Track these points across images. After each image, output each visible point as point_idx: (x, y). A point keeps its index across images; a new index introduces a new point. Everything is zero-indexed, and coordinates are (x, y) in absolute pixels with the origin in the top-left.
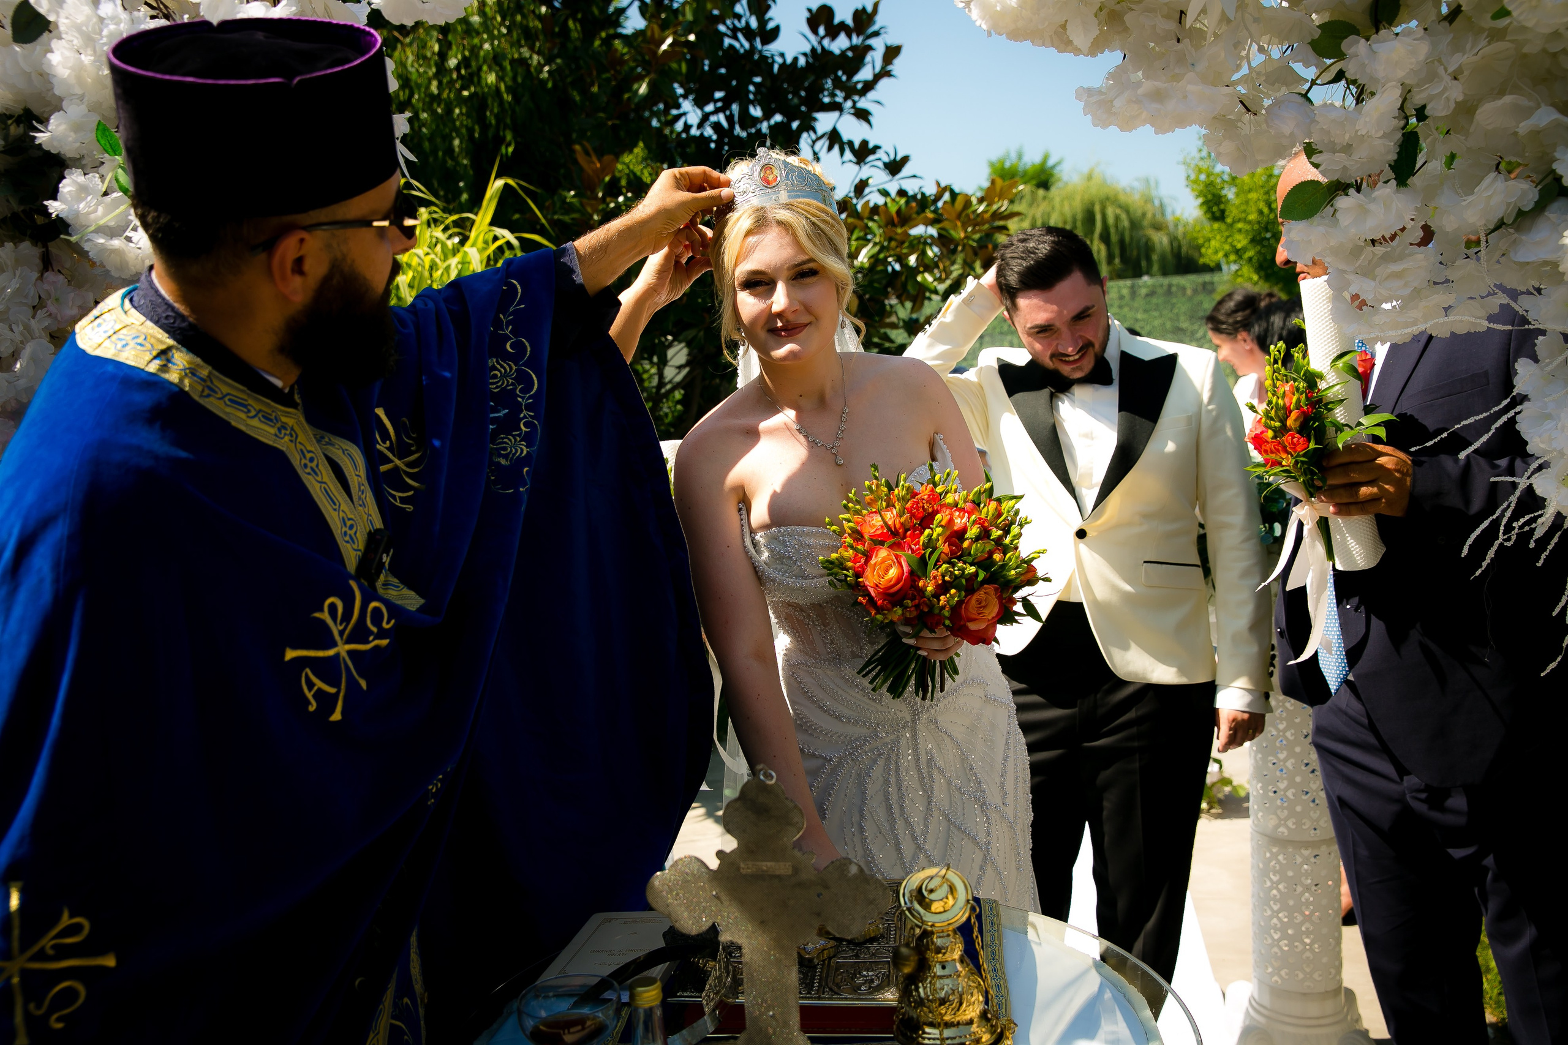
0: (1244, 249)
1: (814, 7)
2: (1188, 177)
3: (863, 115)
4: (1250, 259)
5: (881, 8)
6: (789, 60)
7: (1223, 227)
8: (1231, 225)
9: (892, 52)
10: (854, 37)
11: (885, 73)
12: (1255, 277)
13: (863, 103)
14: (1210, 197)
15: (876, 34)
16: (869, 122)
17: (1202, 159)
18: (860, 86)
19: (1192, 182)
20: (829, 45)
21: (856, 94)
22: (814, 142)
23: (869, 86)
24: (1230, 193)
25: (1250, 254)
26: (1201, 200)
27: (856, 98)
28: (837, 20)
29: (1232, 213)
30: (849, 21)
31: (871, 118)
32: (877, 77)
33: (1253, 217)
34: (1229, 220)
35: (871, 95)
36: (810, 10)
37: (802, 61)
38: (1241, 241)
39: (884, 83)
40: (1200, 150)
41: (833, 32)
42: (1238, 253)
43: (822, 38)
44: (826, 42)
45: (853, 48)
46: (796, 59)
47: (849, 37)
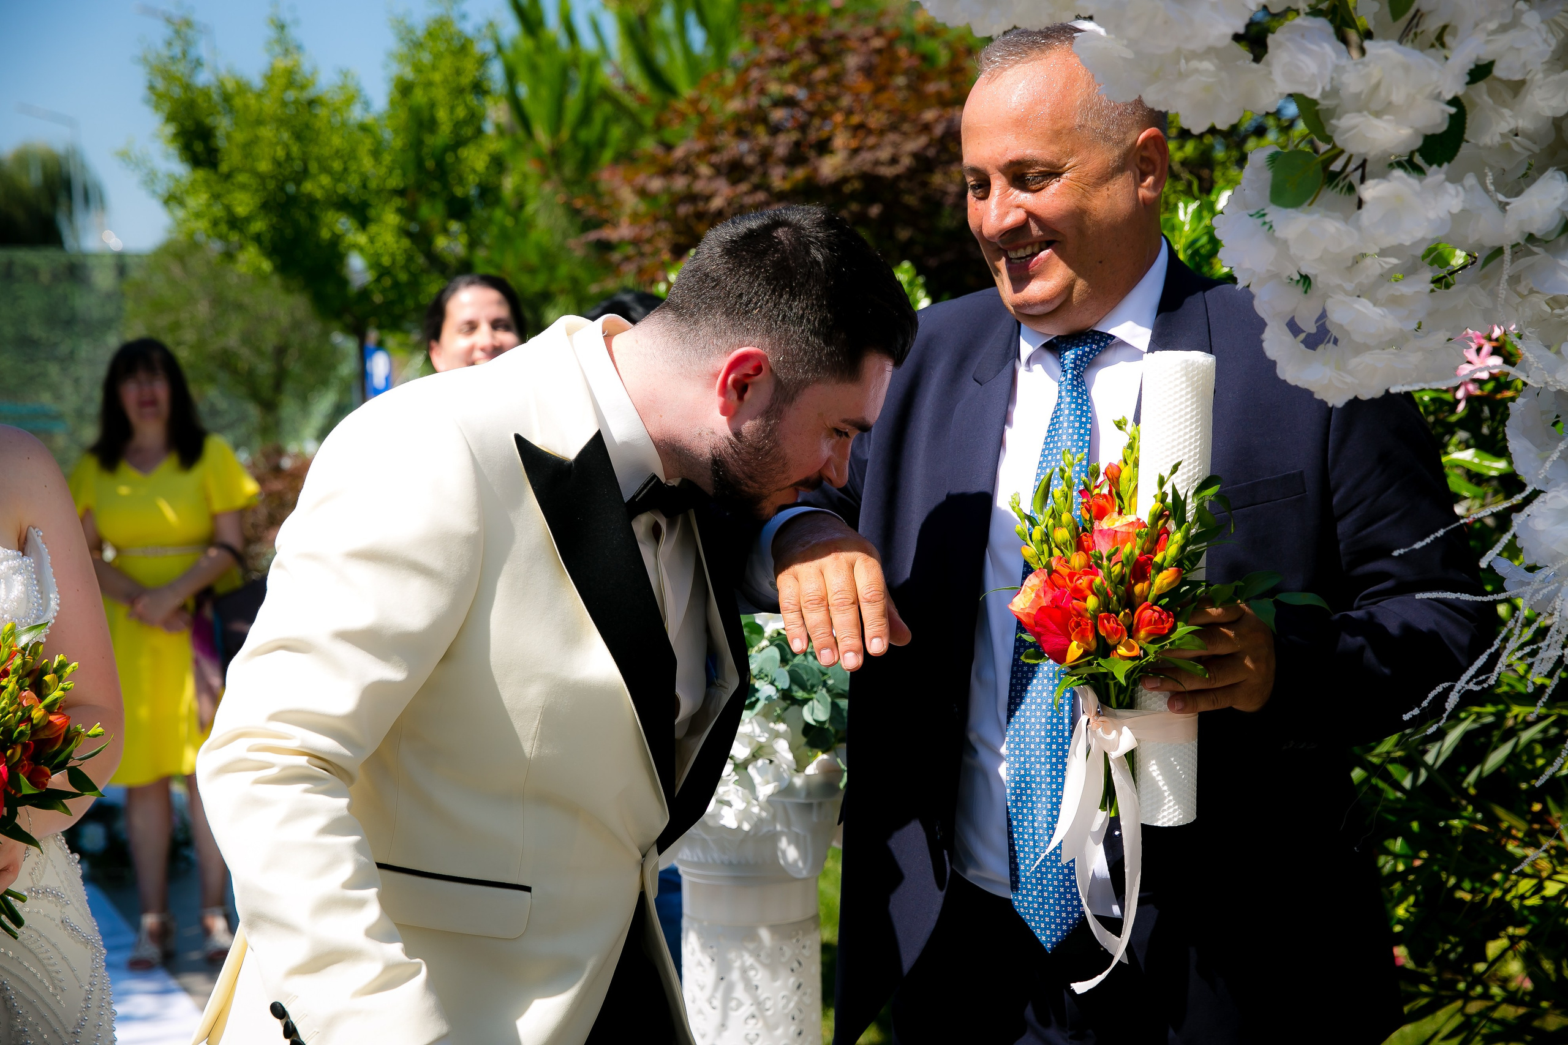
0: (248, 219)
2: (152, 88)
4: (258, 238)
7: (213, 177)
8: (228, 176)
12: (266, 266)
14: (189, 124)
17: (173, 59)
19: (156, 97)
24: (223, 124)
25: (258, 226)
26: (170, 129)
29: (231, 158)
33: (264, 166)
34: (224, 168)
38: (243, 204)
40: (169, 44)
42: (235, 223)
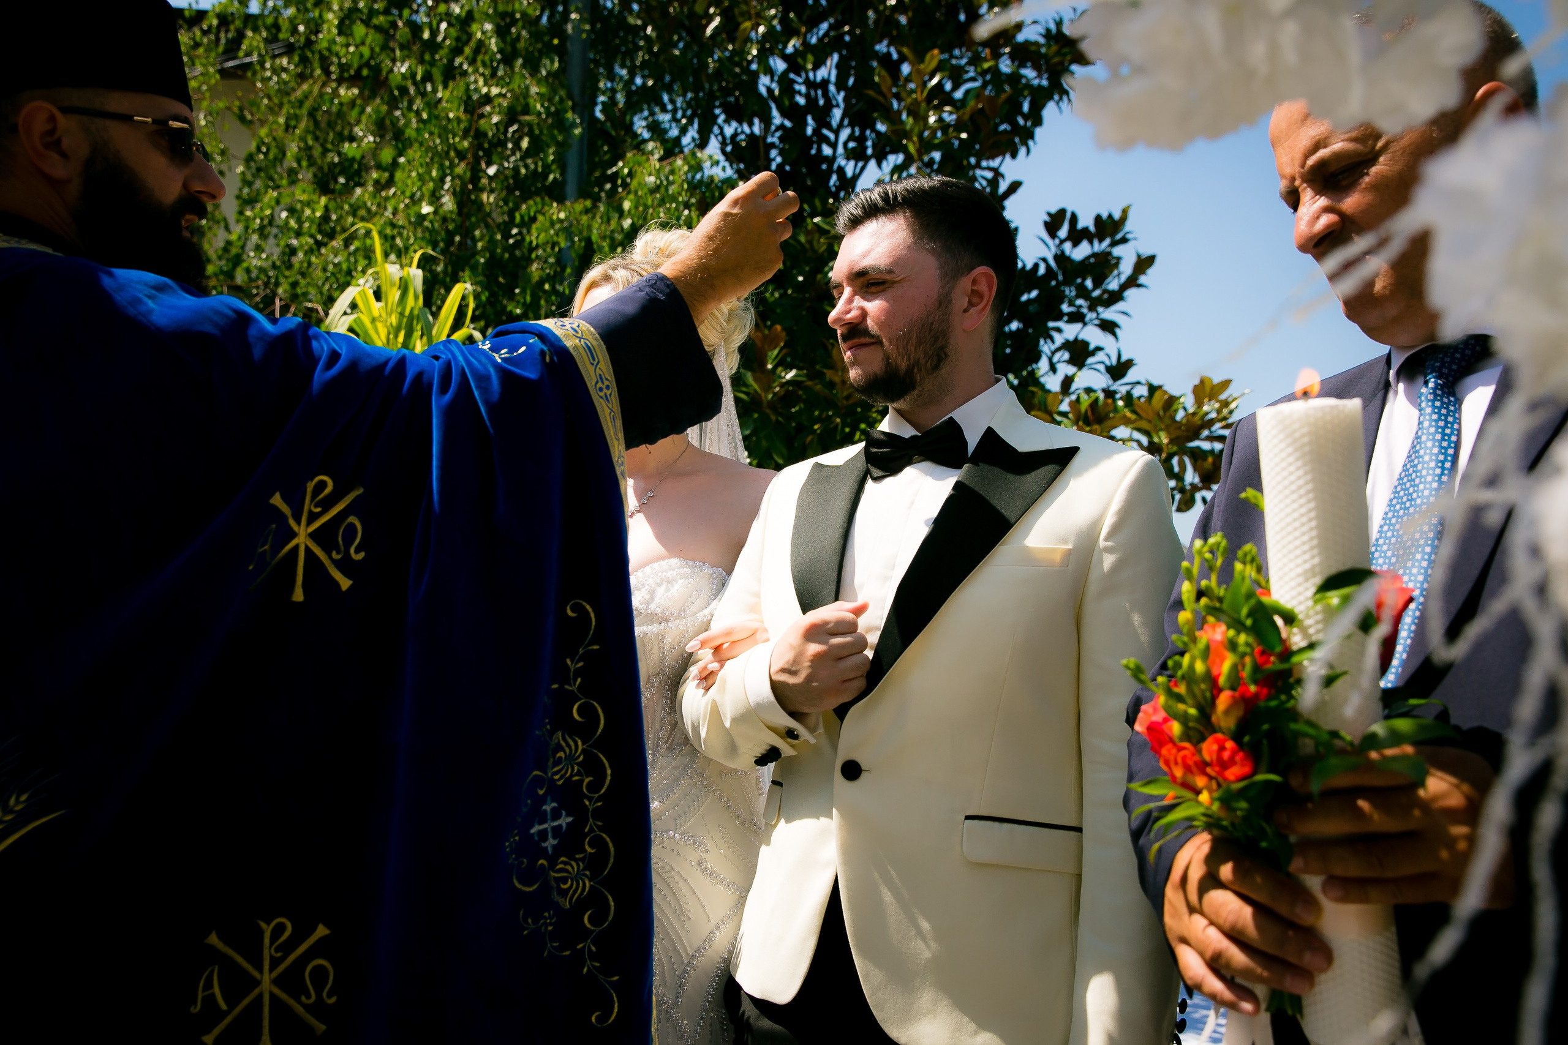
1: (1054, 210)
3: (1109, 327)
5: (1131, 215)
6: (1029, 266)
9: (1144, 263)
10: (1096, 242)
11: (1132, 282)
13: (1108, 314)
15: (1124, 240)
16: (1114, 334)
18: (1106, 296)
20: (1071, 252)
21: (1102, 305)
22: (1053, 353)
23: (1115, 297)
27: (1100, 309)
28: (1081, 225)
30: (1092, 229)
31: (1117, 331)
32: (1124, 287)
35: (1120, 306)
36: (1049, 214)
37: (1042, 270)
39: (1130, 293)
41: (1077, 236)
43: (1062, 242)
44: (1067, 247)
45: (1094, 255)
46: (1036, 266)
47: (1091, 243)
